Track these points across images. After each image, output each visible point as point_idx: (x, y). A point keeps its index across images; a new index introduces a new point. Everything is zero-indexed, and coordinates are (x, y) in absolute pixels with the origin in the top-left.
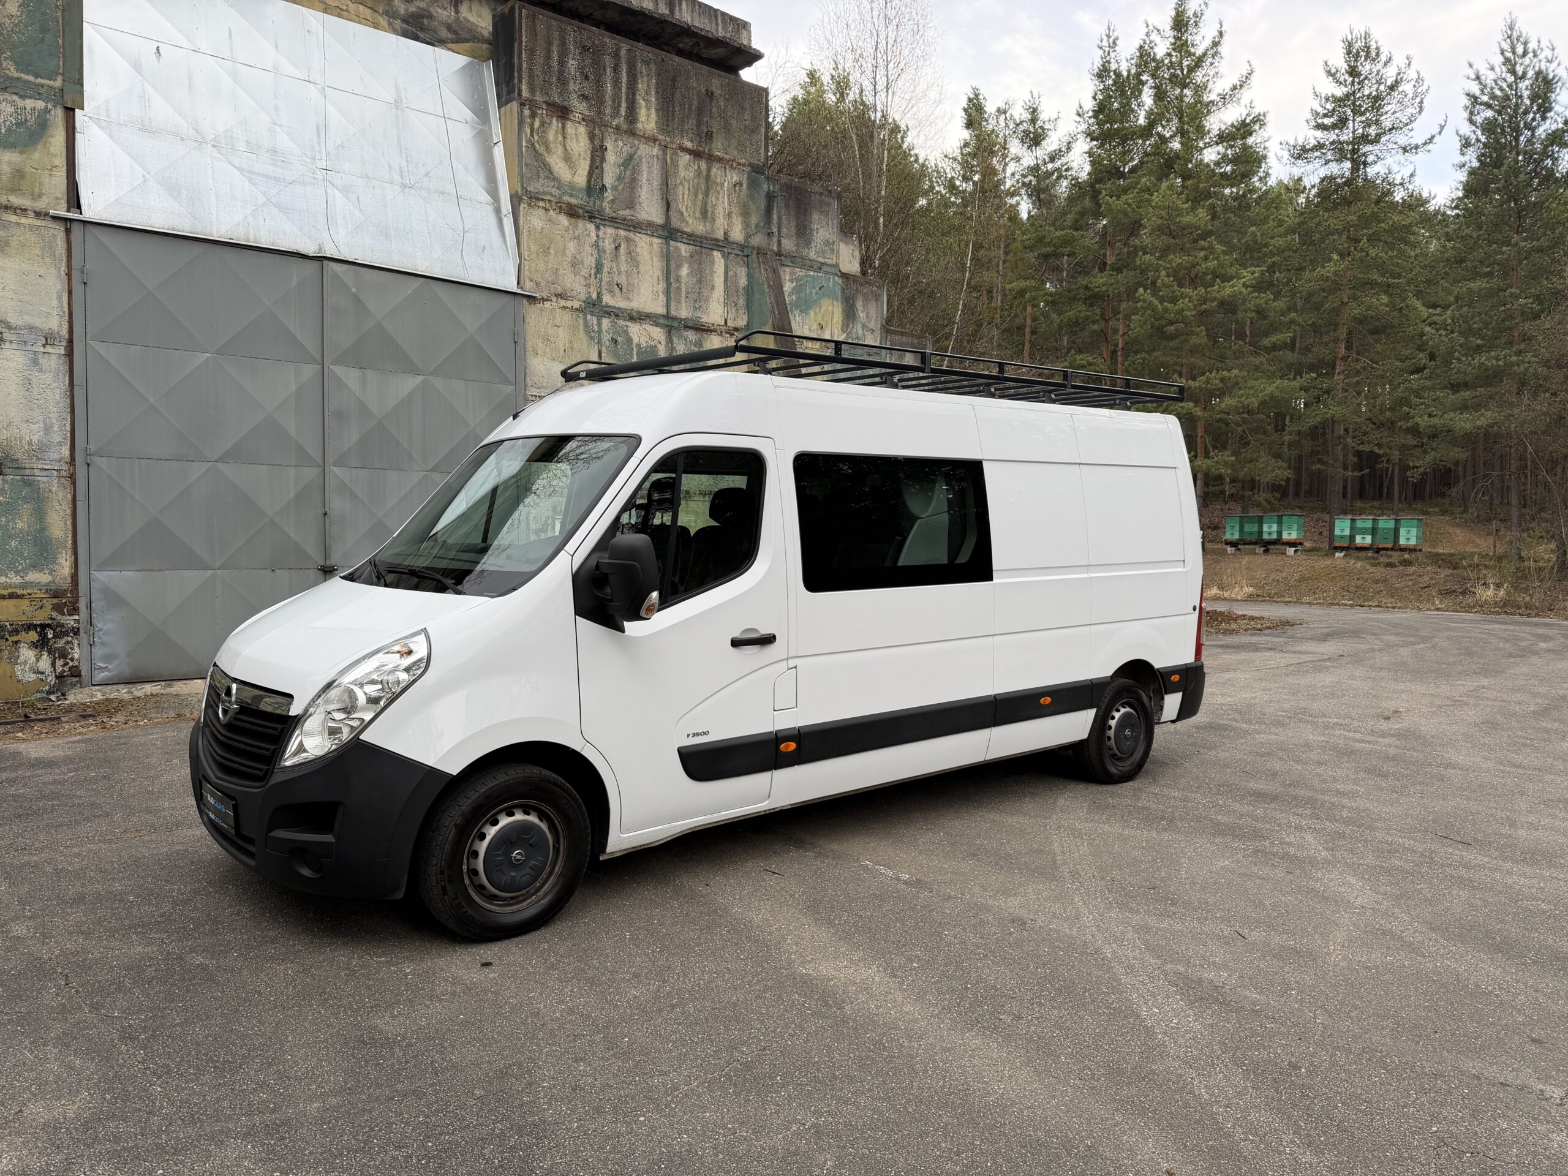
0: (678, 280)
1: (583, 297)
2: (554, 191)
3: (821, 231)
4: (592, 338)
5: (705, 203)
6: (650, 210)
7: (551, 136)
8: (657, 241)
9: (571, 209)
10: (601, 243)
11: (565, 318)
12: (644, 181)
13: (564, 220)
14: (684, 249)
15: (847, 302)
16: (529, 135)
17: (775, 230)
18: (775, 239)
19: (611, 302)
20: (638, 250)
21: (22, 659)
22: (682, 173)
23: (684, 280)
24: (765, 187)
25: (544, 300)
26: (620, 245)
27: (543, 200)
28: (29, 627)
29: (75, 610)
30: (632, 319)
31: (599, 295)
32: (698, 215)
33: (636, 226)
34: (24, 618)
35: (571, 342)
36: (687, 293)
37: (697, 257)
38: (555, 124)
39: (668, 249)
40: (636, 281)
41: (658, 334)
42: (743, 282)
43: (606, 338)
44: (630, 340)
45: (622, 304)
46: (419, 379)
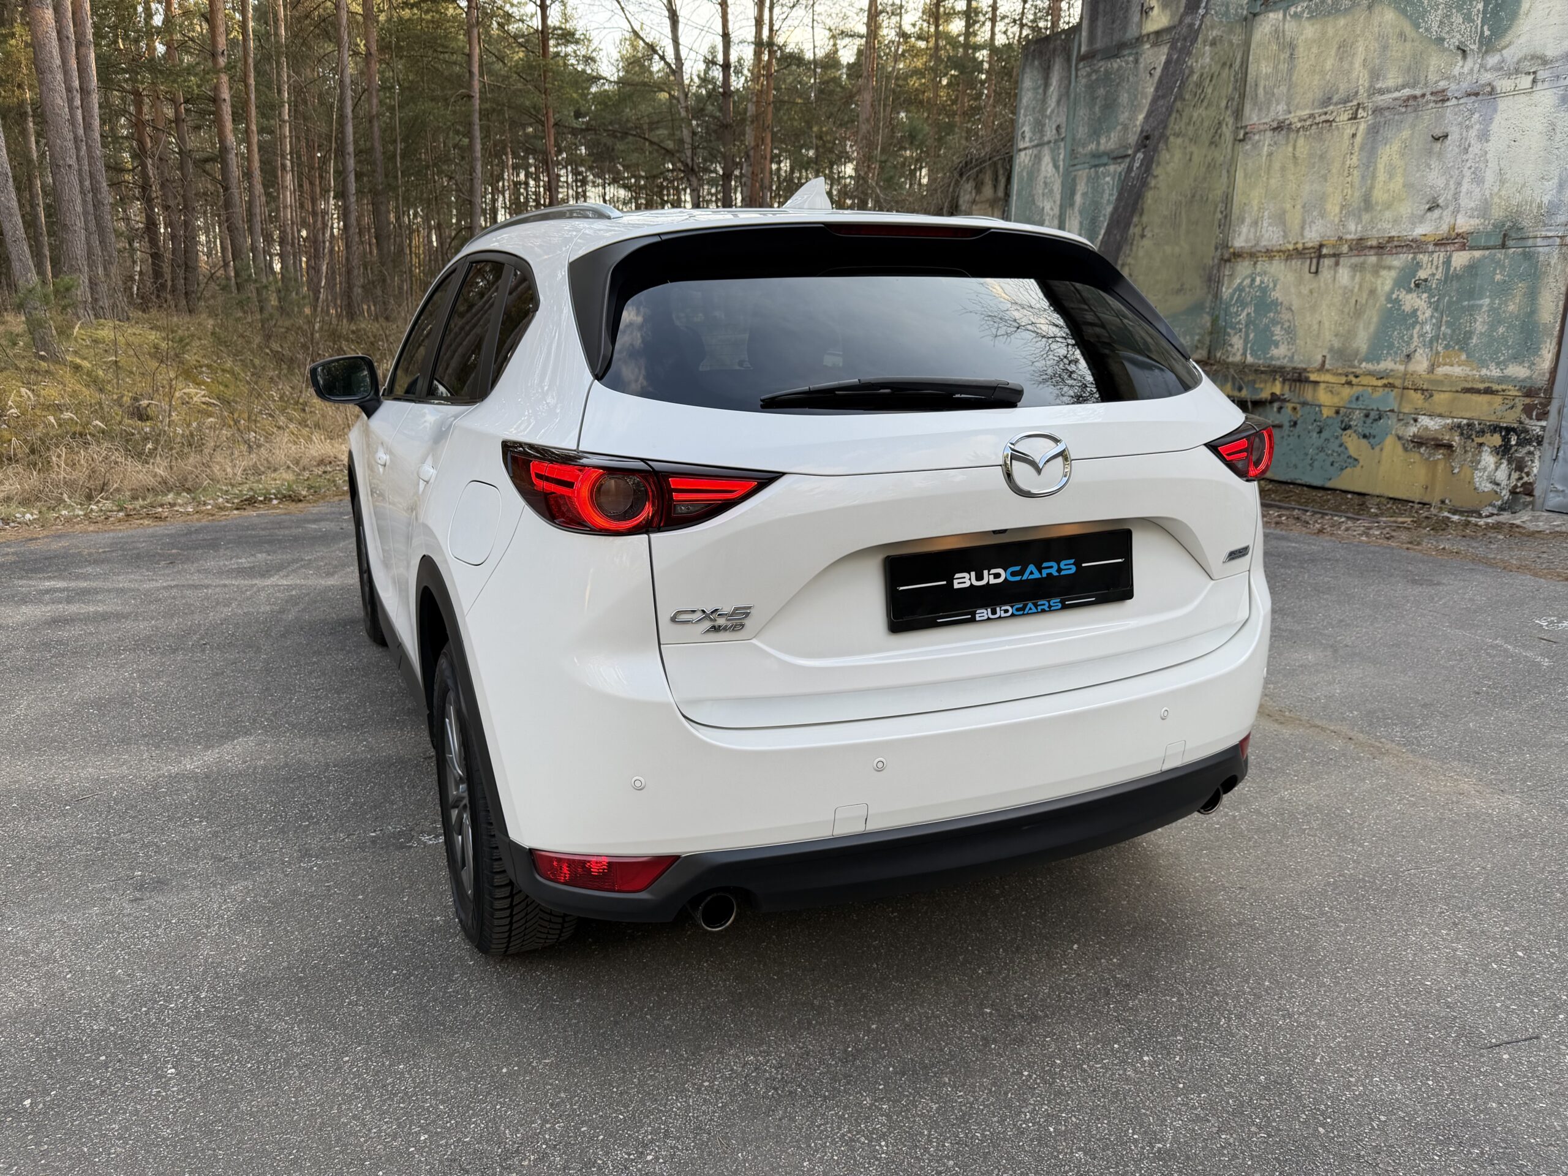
21: (1483, 463)
28: (1495, 429)
29: (1543, 415)
34: (1493, 418)
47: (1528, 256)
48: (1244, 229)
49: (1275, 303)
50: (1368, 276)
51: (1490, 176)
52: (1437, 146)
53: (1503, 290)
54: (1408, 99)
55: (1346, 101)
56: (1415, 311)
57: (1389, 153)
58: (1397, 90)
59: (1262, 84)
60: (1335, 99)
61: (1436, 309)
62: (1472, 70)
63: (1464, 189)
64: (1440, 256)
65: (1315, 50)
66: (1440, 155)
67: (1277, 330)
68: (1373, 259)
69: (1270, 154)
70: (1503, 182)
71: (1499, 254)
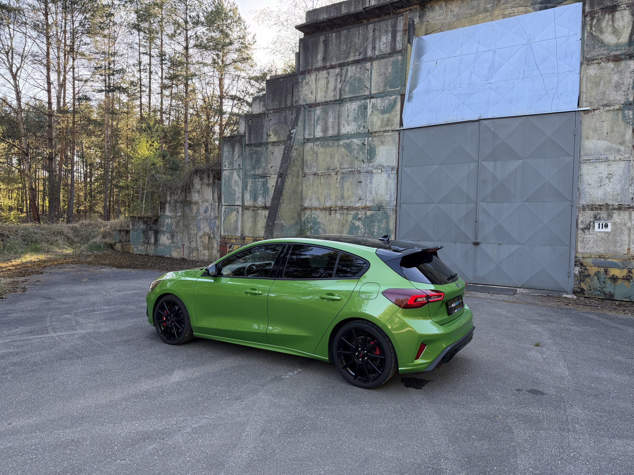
1: (623, 102)
2: (605, 52)
4: (628, 123)
7: (604, 24)
9: (616, 58)
11: (610, 115)
13: (611, 65)
16: (589, 30)
25: (594, 110)
27: (597, 59)
35: (612, 128)
38: (607, 17)
46: (521, 161)
47: (385, 213)
48: (307, 202)
49: (319, 223)
50: (345, 216)
51: (374, 193)
52: (360, 184)
53: (380, 221)
54: (351, 171)
55: (334, 170)
56: (359, 226)
57: (347, 185)
58: (347, 169)
59: (309, 162)
60: (331, 169)
61: (364, 225)
62: (366, 166)
63: (368, 195)
64: (363, 212)
65: (323, 155)
66: (360, 186)
67: (320, 230)
68: (346, 212)
69: (313, 181)
70: (377, 194)
71: (378, 212)
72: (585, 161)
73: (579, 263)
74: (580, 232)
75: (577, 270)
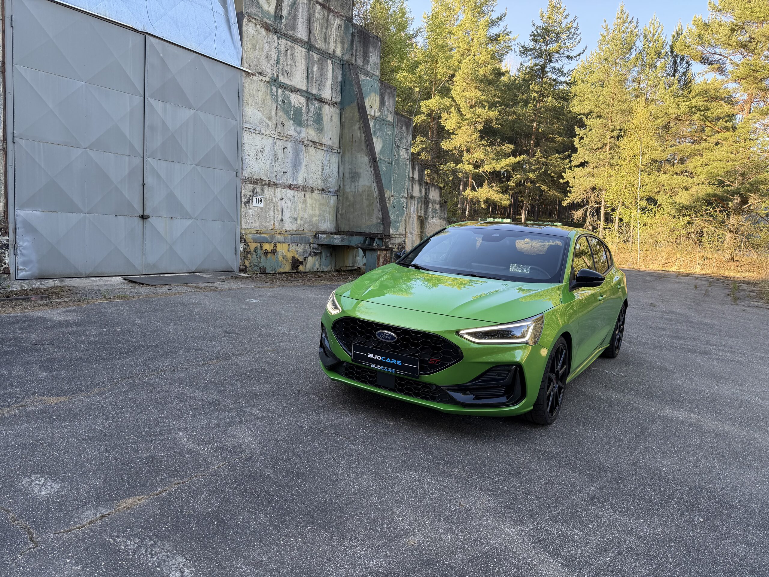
0: (312, 73)
1: (270, 76)
2: (260, 14)
3: (373, 57)
4: (273, 99)
5: (326, 34)
6: (302, 33)
8: (304, 50)
9: (267, 26)
10: (279, 48)
11: (262, 87)
12: (300, 17)
13: (263, 31)
14: (316, 56)
15: (382, 96)
17: (354, 53)
18: (354, 58)
19: (283, 81)
20: (296, 54)
22: (317, 15)
23: (315, 73)
24: (351, 29)
26: (288, 49)
27: (254, 18)
30: (292, 91)
31: (277, 75)
32: (322, 39)
33: (295, 40)
35: (264, 100)
36: (316, 81)
37: (321, 62)
39: (309, 55)
40: (294, 70)
41: (302, 100)
42: (340, 78)
43: (280, 99)
44: (290, 102)
45: (288, 82)
46: (192, 112)
72: (246, 129)
73: (243, 240)
74: (243, 206)
75: (242, 247)
